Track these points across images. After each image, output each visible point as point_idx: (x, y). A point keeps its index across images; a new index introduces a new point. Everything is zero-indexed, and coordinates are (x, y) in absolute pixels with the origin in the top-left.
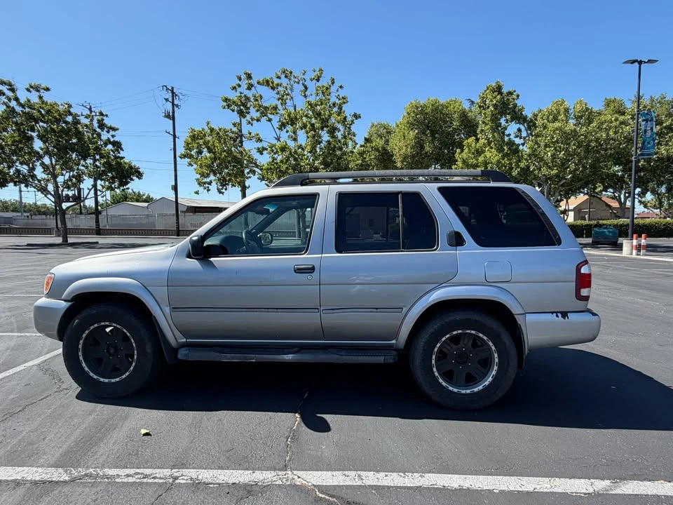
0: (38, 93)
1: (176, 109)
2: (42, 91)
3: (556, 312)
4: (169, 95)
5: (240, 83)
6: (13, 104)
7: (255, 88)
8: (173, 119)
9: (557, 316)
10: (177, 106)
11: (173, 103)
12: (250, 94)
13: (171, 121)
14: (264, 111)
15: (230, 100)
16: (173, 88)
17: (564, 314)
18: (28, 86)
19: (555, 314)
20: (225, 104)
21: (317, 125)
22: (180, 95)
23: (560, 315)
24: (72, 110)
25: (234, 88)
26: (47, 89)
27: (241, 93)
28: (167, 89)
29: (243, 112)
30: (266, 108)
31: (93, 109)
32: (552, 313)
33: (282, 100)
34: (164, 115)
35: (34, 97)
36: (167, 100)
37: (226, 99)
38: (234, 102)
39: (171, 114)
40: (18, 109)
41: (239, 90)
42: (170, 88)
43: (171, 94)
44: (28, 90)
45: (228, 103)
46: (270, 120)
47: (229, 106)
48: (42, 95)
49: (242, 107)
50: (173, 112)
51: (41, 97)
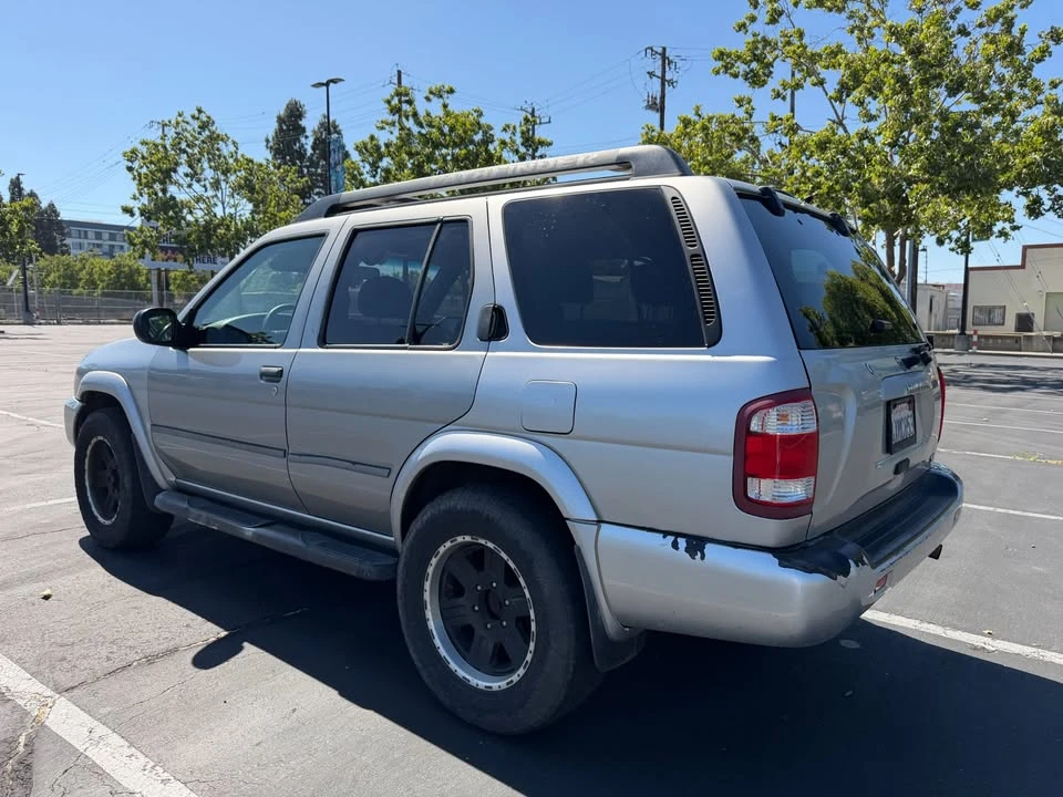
0: (441, 100)
1: (668, 89)
2: (445, 95)
3: (678, 535)
4: (656, 66)
5: (755, 13)
6: (410, 124)
7: (789, 17)
8: (662, 110)
9: (675, 545)
10: (671, 83)
11: (663, 78)
12: (773, 33)
13: (658, 115)
14: (807, 63)
15: (729, 55)
16: (664, 49)
17: (696, 544)
18: (427, 94)
19: (671, 539)
20: (720, 64)
21: (914, 79)
22: (676, 60)
23: (682, 542)
24: (483, 121)
25: (742, 27)
26: (451, 91)
27: (754, 35)
28: (654, 53)
29: (756, 75)
30: (814, 58)
31: (536, 114)
32: (666, 533)
33: (861, 30)
34: (646, 103)
35: (436, 109)
36: (651, 74)
37: (722, 54)
38: (739, 57)
39: (658, 101)
40: (415, 129)
41: (752, 28)
42: (660, 50)
43: (660, 62)
44: (428, 99)
45: (726, 61)
46: (821, 83)
47: (726, 68)
48: (447, 101)
49: (754, 65)
50: (663, 97)
51: (445, 106)
